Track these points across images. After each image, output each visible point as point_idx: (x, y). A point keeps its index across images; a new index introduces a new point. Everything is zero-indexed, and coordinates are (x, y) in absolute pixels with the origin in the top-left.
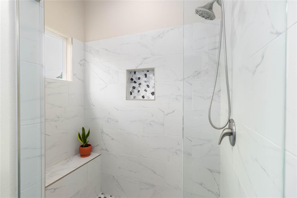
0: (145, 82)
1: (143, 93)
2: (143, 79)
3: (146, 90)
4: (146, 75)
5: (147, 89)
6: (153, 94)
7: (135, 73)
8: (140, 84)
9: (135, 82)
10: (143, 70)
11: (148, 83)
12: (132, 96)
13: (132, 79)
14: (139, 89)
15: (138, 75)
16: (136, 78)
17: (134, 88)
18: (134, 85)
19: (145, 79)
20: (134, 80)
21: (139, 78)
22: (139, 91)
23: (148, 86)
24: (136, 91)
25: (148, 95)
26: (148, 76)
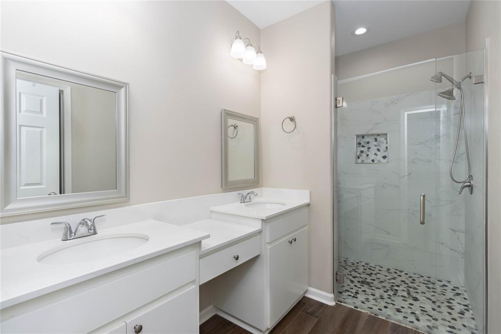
0: (375, 146)
1: (372, 157)
2: (373, 143)
3: (376, 154)
4: (376, 140)
5: (378, 153)
6: (384, 157)
7: (363, 137)
8: (369, 148)
9: (363, 146)
10: (373, 135)
11: (378, 147)
12: (359, 161)
13: (360, 144)
14: (368, 153)
15: (367, 139)
16: (364, 142)
17: (362, 152)
18: (362, 149)
19: (376, 143)
20: (363, 144)
21: (368, 143)
22: (368, 155)
23: (379, 150)
24: (364, 155)
25: (379, 159)
26: (378, 140)
